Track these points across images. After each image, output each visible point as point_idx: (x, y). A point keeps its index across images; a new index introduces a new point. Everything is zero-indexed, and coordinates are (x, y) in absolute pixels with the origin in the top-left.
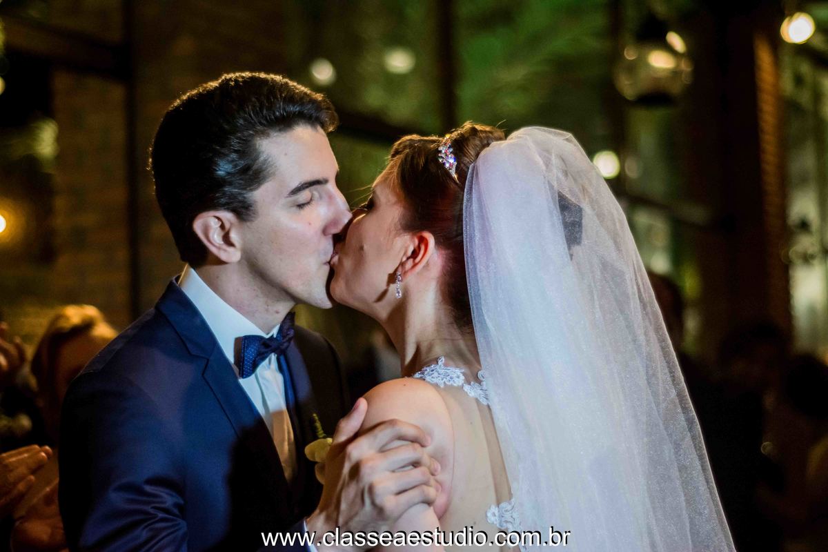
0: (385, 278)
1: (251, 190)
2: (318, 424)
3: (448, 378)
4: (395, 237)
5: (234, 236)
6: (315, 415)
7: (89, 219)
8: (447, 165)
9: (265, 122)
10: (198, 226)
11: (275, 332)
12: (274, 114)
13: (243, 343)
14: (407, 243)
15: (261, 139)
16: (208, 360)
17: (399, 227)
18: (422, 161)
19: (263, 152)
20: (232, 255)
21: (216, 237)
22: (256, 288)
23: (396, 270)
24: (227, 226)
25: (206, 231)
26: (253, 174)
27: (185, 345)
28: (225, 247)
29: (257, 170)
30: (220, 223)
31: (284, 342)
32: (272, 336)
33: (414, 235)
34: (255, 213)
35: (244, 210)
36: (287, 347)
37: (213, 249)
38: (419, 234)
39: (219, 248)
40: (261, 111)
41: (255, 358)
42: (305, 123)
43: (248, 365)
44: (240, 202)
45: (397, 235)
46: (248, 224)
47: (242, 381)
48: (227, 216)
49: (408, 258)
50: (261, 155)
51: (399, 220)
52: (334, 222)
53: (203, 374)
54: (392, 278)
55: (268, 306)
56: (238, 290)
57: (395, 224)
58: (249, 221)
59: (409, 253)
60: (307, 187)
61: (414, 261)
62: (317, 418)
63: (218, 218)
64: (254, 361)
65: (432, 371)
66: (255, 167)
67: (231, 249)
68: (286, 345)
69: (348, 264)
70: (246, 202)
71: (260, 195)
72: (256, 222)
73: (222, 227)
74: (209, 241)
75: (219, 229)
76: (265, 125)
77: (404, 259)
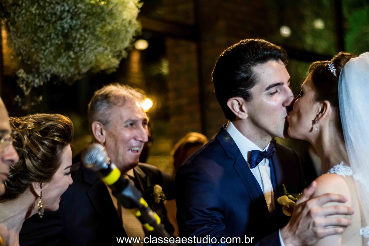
0: (311, 123)
1: (250, 88)
2: (285, 189)
3: (346, 172)
4: (313, 105)
5: (244, 108)
6: (283, 185)
7: (183, 101)
8: (332, 71)
9: (254, 60)
10: (229, 104)
11: (266, 149)
12: (258, 56)
13: (251, 154)
14: (318, 106)
15: (253, 67)
16: (236, 159)
17: (314, 100)
18: (321, 71)
19: (254, 72)
20: (244, 116)
21: (237, 108)
22: (256, 130)
23: (315, 119)
24: (241, 103)
25: (233, 105)
26: (250, 81)
27: (226, 154)
28: (241, 112)
29: (252, 79)
30: (238, 103)
31: (271, 153)
32: (265, 151)
33: (321, 103)
34: (252, 98)
35: (247, 97)
36: (272, 156)
37: (236, 114)
38: (323, 102)
39: (238, 113)
40: (253, 55)
41: (257, 160)
42: (273, 59)
43: (253, 163)
44: (246, 93)
45: (314, 103)
46: (249, 102)
47: (252, 170)
48: (241, 99)
49: (319, 113)
50: (253, 73)
51: (314, 97)
52: (287, 101)
53: (233, 166)
54: (314, 122)
55: (261, 137)
56: (249, 131)
57: (312, 99)
58: (250, 101)
59: (320, 110)
60: (274, 86)
61: (322, 114)
62: (284, 186)
63: (237, 101)
64: (256, 161)
65: (338, 168)
66: (251, 78)
67: (243, 113)
68: (272, 154)
69: (294, 119)
70: (247, 93)
71: (254, 90)
72: (252, 101)
73: (239, 104)
74: (234, 110)
75: (238, 105)
76: (254, 61)
77: (318, 113)
